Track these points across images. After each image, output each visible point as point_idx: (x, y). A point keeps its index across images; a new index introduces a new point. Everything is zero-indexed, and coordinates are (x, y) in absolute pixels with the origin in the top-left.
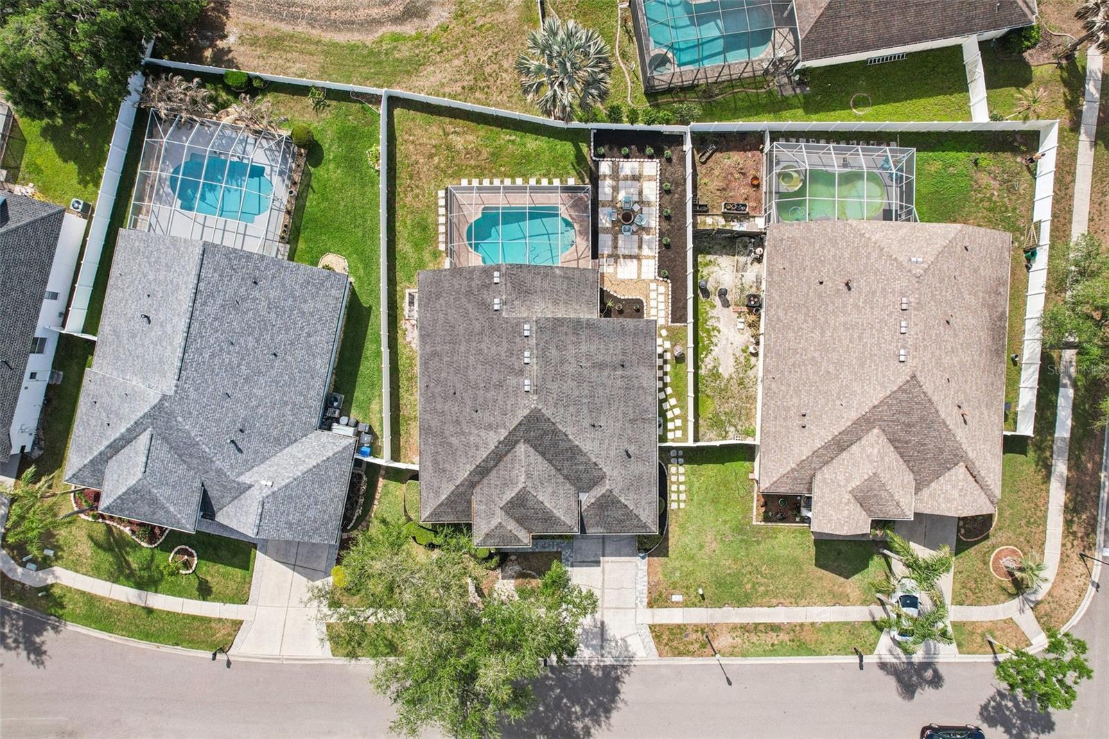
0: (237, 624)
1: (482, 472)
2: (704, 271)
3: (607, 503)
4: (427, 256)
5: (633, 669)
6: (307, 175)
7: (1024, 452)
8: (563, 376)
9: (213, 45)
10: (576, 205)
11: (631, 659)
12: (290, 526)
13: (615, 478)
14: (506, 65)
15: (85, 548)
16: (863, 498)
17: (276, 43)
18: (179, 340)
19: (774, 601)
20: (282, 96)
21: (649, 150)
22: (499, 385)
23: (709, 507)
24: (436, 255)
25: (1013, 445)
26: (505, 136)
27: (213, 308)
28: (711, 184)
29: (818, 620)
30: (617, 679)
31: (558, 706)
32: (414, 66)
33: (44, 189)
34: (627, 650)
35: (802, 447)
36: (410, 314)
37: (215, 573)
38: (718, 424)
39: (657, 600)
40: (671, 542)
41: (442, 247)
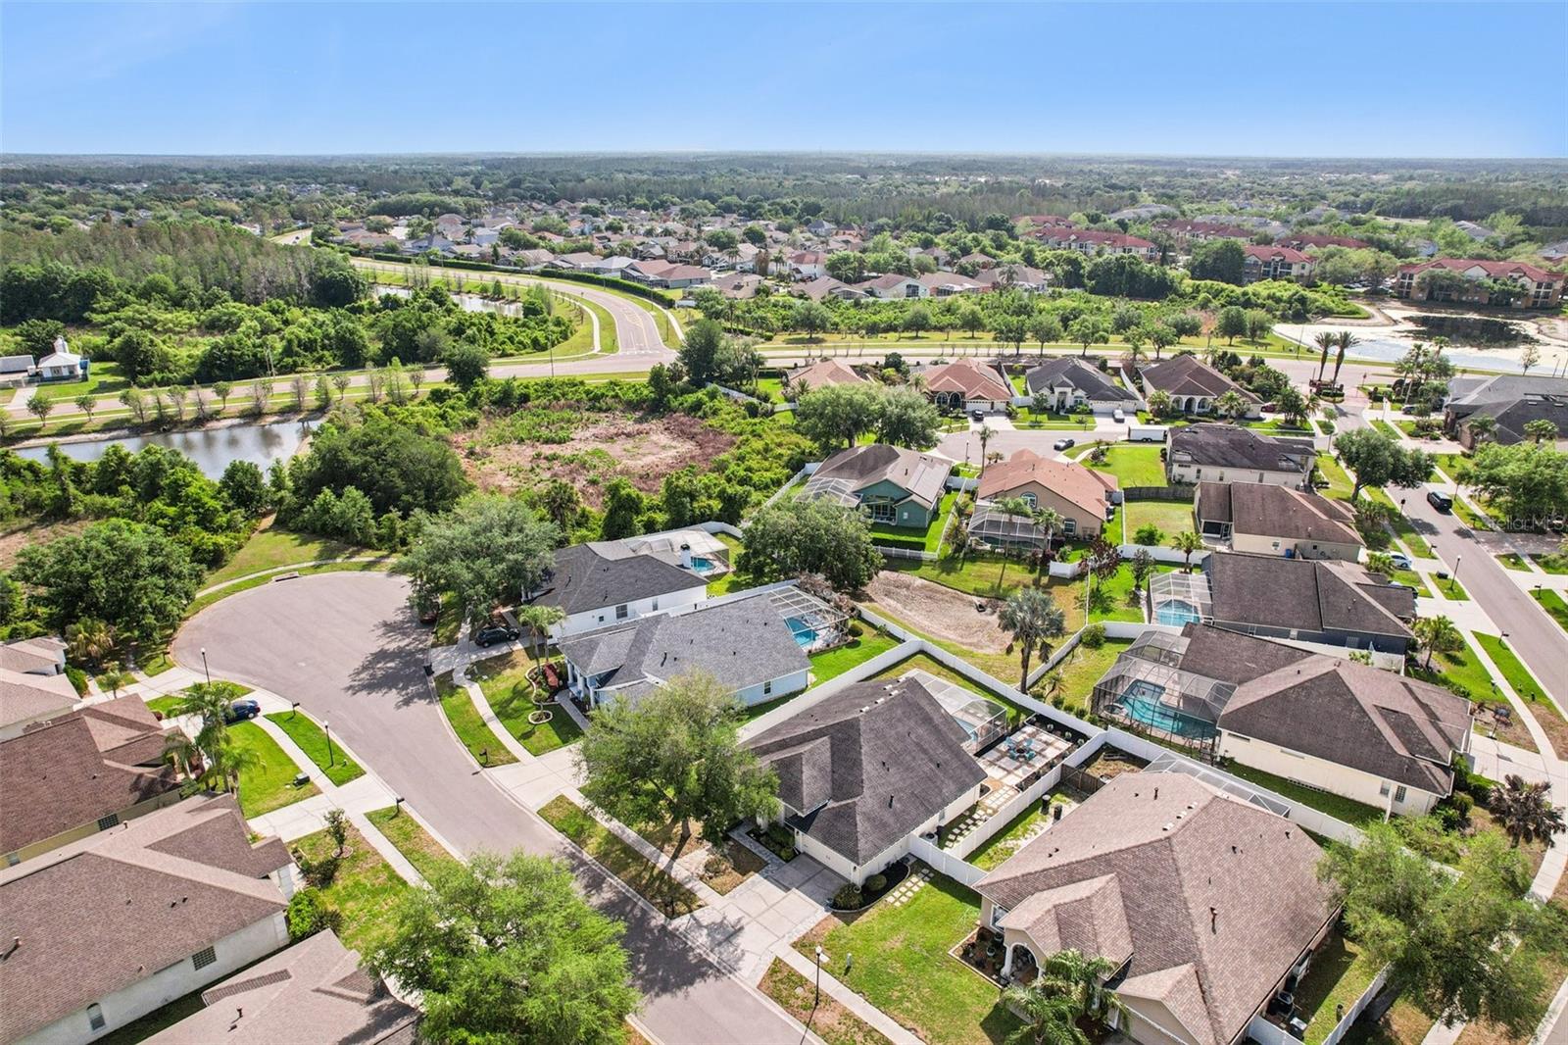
0: (514, 762)
5: (725, 978)
6: (839, 648)
11: (732, 970)
15: (504, 686)
19: (909, 1024)
21: (1069, 736)
23: (920, 922)
30: (703, 975)
34: (737, 962)
35: (1036, 866)
37: (544, 733)
39: (803, 946)
40: (864, 918)
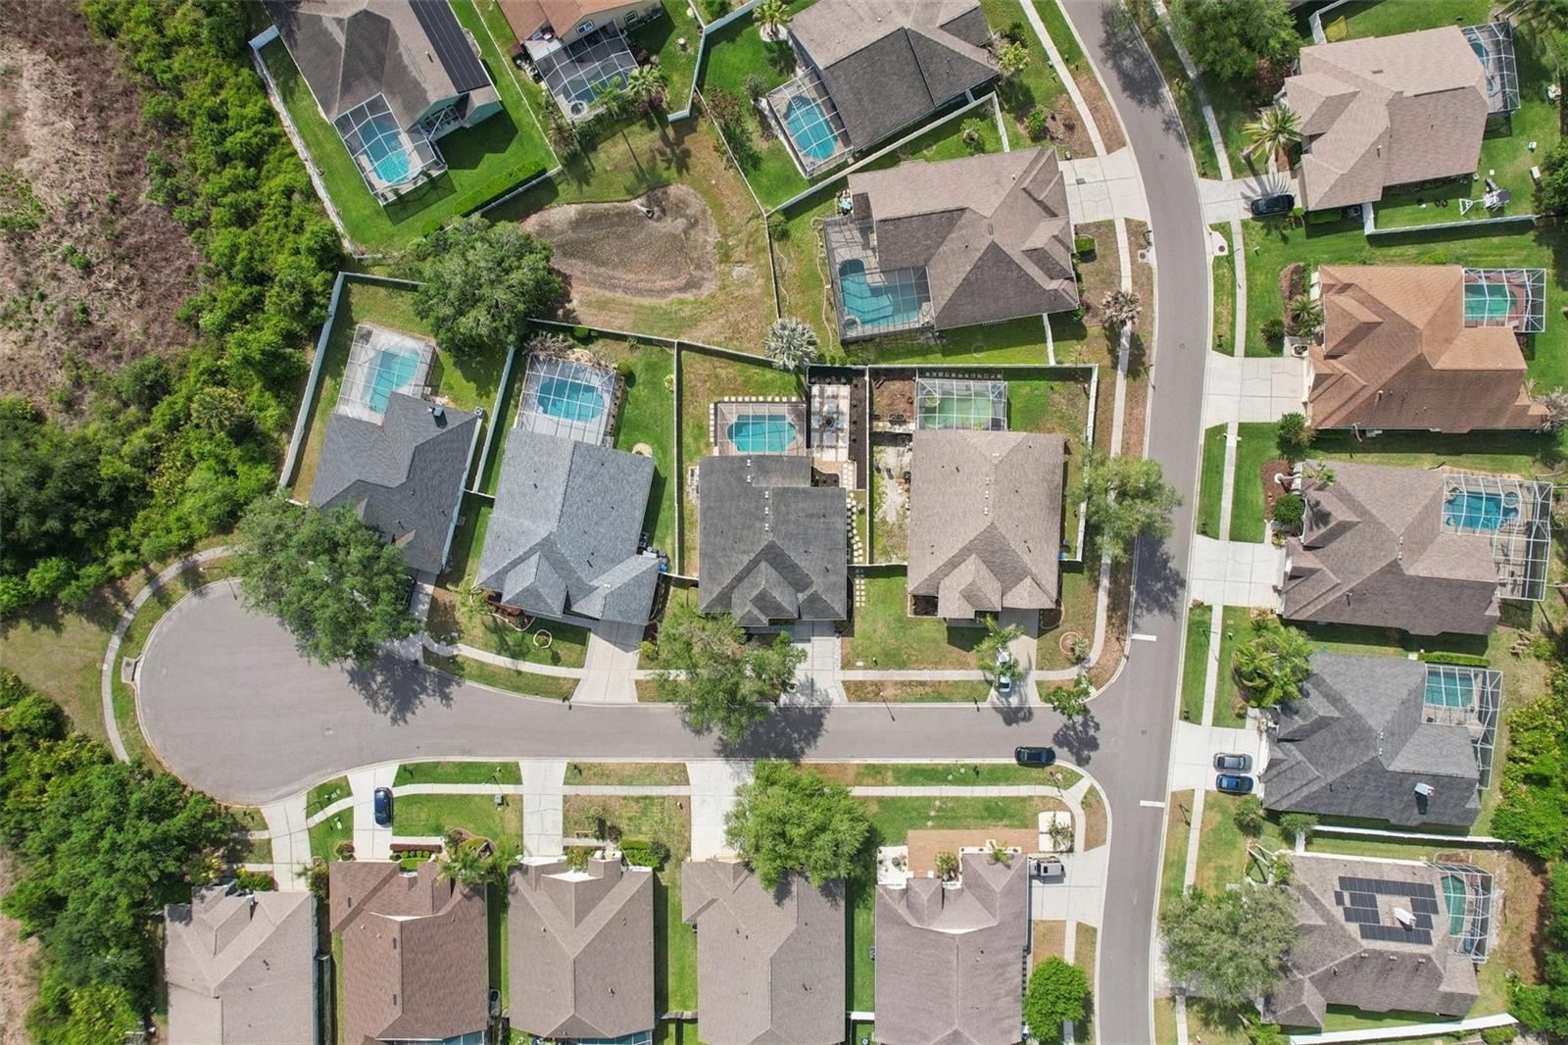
0: (577, 681)
1: (739, 579)
2: (877, 456)
3: (814, 599)
4: (702, 446)
5: (831, 710)
6: (625, 392)
7: (1081, 572)
8: (788, 522)
9: (563, 307)
10: (798, 416)
11: (830, 703)
12: (620, 612)
13: (818, 585)
14: (753, 323)
15: (479, 631)
16: (969, 596)
17: (603, 305)
18: (559, 499)
19: (922, 666)
20: (608, 341)
21: (843, 380)
22: (750, 527)
23: (880, 606)
24: (708, 445)
25: (1065, 567)
26: (753, 370)
27: (579, 480)
28: (881, 402)
29: (951, 679)
30: (822, 716)
31: (783, 734)
32: (694, 322)
33: (455, 400)
34: (828, 697)
35: (931, 566)
36: (693, 482)
37: (563, 648)
38: (885, 552)
39: (847, 665)
40: (856, 627)
41: (712, 440)
